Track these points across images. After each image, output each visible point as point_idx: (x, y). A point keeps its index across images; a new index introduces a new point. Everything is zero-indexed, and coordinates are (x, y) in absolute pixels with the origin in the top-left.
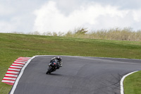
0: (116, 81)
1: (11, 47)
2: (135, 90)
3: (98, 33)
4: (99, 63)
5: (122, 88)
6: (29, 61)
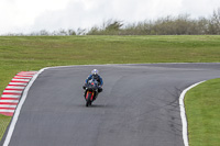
0: (172, 99)
1: (5, 57)
2: (203, 110)
3: (140, 25)
4: (144, 72)
5: (182, 109)
6: (35, 77)
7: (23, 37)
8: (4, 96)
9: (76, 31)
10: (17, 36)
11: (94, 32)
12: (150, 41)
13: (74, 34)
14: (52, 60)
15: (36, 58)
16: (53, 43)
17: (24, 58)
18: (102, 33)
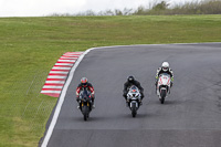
1: (51, 38)
6: (81, 57)
7: (68, 17)
9: (122, 10)
10: (62, 17)
11: (140, 12)
12: (197, 20)
13: (120, 13)
14: (99, 41)
15: (82, 39)
16: (99, 24)
17: (70, 38)
18: (148, 13)
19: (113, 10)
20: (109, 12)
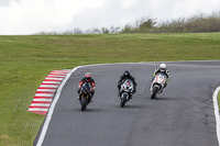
0: (206, 97)
1: (38, 56)
5: (216, 107)
6: (68, 76)
7: (55, 35)
8: (37, 95)
9: (109, 28)
10: (50, 35)
11: (127, 30)
12: (184, 38)
13: (107, 32)
14: (86, 59)
15: (69, 57)
16: (87, 42)
17: (57, 57)
18: (135, 31)
19: (100, 29)
20: (97, 30)
